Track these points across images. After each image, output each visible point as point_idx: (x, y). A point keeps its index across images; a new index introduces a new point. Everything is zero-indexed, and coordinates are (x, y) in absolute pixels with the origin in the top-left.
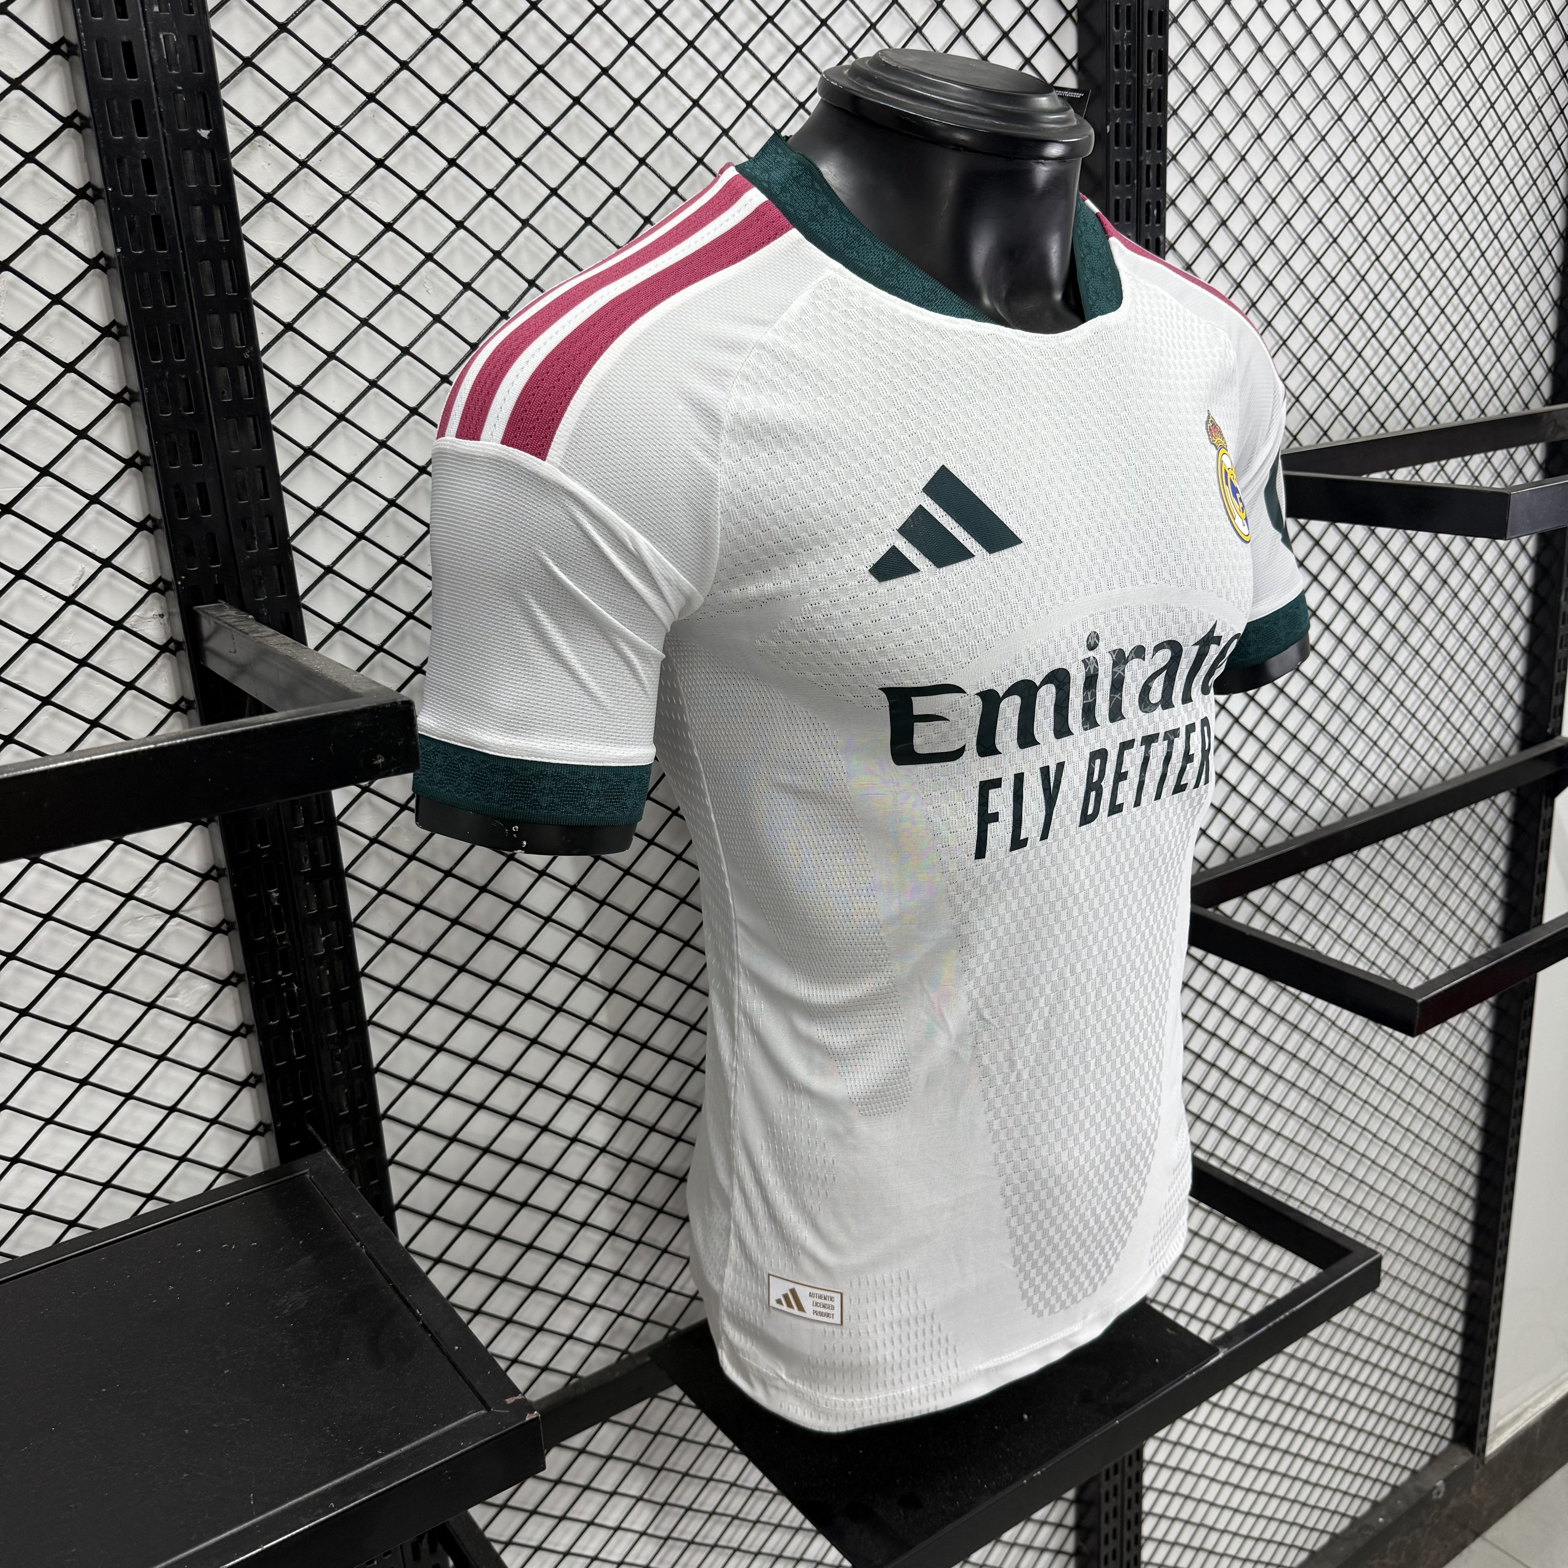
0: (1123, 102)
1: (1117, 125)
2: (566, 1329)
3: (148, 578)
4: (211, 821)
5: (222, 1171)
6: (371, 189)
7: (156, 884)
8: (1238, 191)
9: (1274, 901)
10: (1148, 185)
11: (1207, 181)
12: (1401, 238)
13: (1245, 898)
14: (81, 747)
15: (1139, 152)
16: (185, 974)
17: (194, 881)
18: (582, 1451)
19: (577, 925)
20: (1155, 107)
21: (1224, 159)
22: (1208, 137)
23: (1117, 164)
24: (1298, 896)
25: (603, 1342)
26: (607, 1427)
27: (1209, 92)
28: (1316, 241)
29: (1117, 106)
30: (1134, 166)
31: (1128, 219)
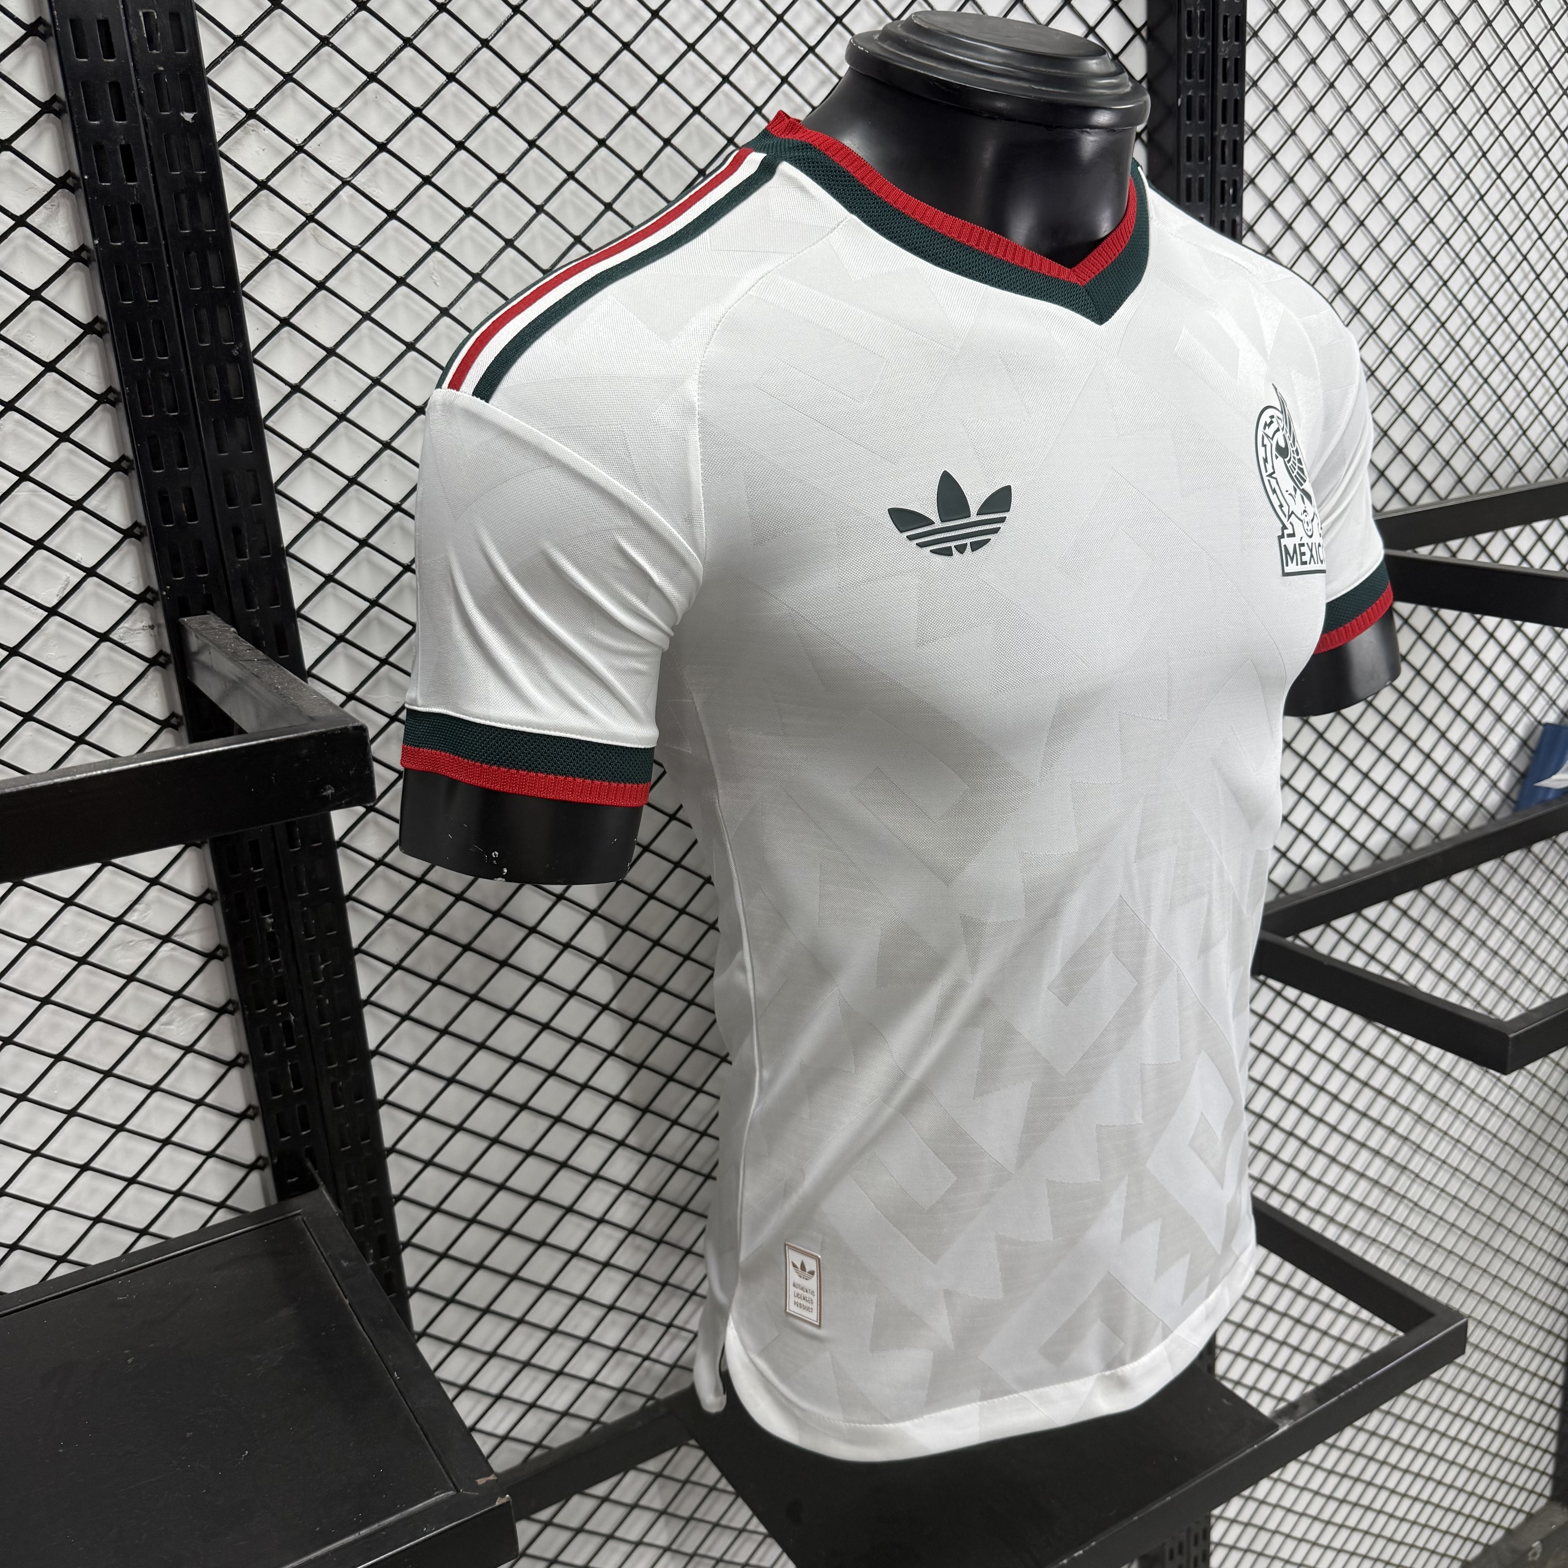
0: (1196, 73)
1: (1189, 99)
2: (588, 1374)
3: (136, 588)
4: (203, 843)
5: (220, 1206)
6: (374, 175)
7: (148, 906)
8: (1325, 169)
9: (1361, 927)
10: (1223, 162)
11: (1290, 158)
12: (1505, 218)
13: (1328, 925)
14: (66, 765)
15: (1213, 126)
16: (179, 1002)
17: (188, 905)
18: (605, 1499)
19: (598, 952)
20: (1231, 78)
21: (1309, 133)
22: (1291, 110)
23: (1189, 139)
24: (1386, 923)
25: (628, 1386)
26: (631, 1474)
27: (1293, 61)
28: (1411, 222)
29: (1190, 76)
30: (1207, 142)
31: (1201, 199)
